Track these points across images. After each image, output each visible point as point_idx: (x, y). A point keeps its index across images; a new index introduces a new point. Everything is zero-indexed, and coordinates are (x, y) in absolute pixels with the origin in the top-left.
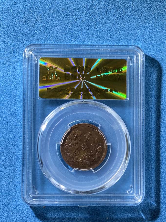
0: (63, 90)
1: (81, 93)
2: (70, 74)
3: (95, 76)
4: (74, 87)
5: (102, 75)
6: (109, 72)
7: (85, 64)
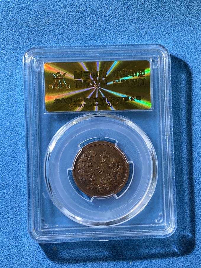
0: (74, 101)
1: (96, 103)
2: (82, 81)
3: (112, 83)
4: (87, 96)
5: (121, 80)
6: (128, 77)
7: (99, 68)
